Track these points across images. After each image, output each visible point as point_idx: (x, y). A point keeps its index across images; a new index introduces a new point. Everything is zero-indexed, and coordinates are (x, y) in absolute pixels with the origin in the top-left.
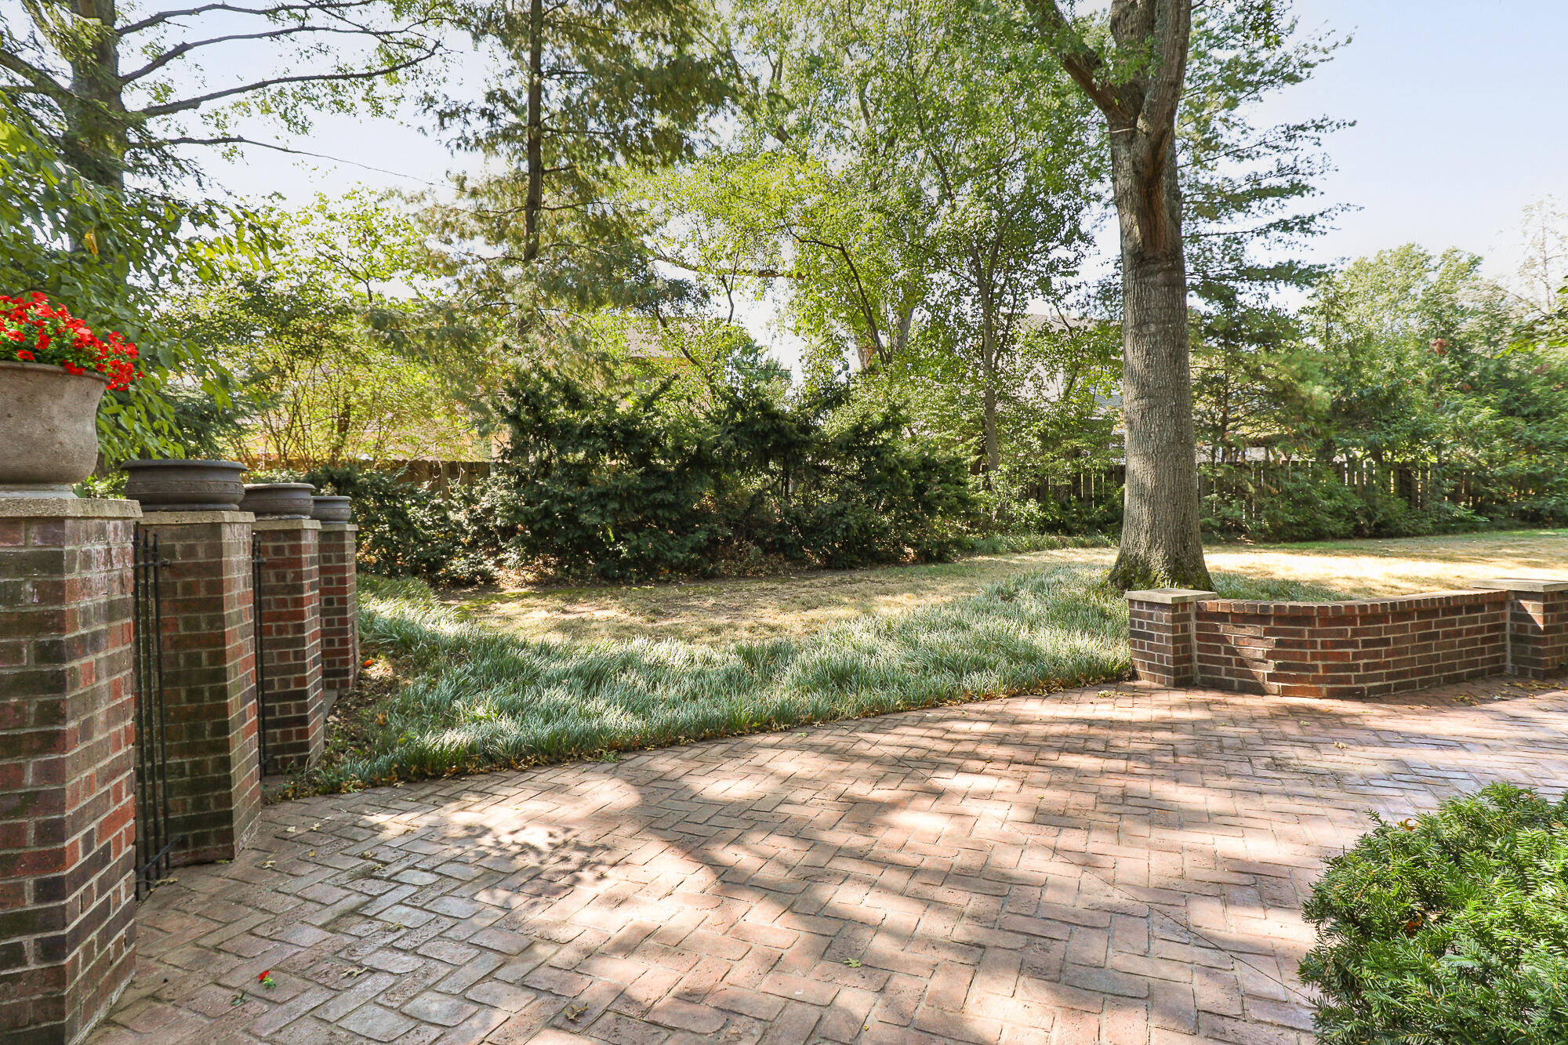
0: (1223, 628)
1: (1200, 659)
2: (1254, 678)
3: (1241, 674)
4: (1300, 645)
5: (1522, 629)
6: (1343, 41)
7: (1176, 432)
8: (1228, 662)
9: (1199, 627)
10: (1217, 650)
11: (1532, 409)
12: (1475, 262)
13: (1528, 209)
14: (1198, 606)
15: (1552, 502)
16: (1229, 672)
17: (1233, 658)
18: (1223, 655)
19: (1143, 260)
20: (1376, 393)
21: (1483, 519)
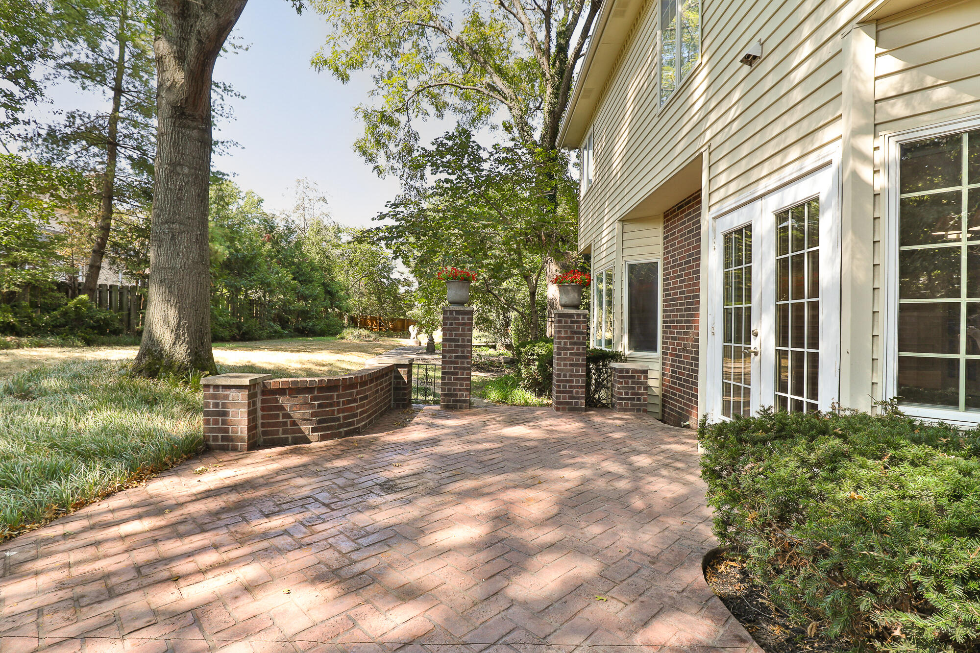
0: (282, 400)
1: (263, 425)
2: (303, 432)
3: (294, 431)
4: (331, 405)
5: (399, 383)
6: (245, 47)
7: (200, 255)
8: (285, 424)
9: (263, 401)
10: (277, 416)
11: (303, 278)
12: (260, 201)
13: (298, 181)
14: (264, 386)
15: (311, 324)
16: (285, 432)
17: (288, 420)
18: (281, 420)
19: (183, 114)
20: (245, 257)
21: (286, 332)
